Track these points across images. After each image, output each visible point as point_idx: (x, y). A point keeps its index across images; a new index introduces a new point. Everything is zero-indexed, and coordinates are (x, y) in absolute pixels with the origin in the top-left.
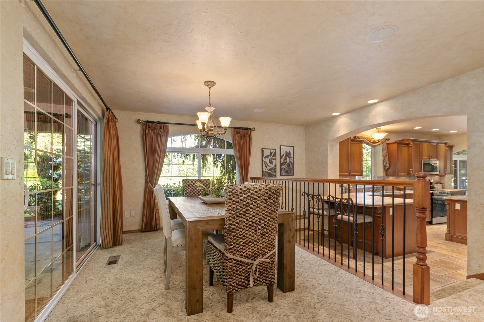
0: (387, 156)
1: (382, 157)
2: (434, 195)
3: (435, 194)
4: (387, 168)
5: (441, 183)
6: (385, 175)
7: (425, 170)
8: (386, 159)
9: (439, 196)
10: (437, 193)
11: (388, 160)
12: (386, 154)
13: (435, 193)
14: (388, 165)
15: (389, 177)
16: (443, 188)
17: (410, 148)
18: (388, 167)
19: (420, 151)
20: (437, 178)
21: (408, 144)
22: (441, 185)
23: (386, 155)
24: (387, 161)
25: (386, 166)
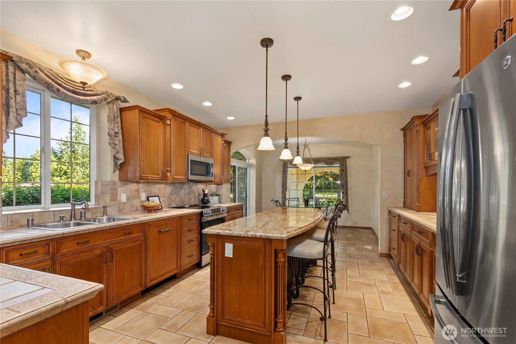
0: (120, 136)
1: (108, 137)
2: (204, 216)
3: (205, 214)
4: (119, 162)
5: (217, 195)
6: (117, 179)
7: (194, 172)
8: (116, 142)
9: (211, 216)
10: (208, 212)
11: (121, 144)
12: (116, 130)
13: (205, 212)
14: (121, 156)
15: (127, 184)
16: (220, 202)
17: (168, 128)
18: (121, 161)
19: (185, 137)
20: (213, 187)
21: (162, 119)
22: (217, 197)
23: (116, 133)
24: (120, 147)
25: (118, 159)
